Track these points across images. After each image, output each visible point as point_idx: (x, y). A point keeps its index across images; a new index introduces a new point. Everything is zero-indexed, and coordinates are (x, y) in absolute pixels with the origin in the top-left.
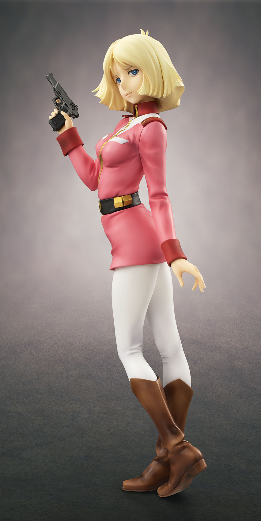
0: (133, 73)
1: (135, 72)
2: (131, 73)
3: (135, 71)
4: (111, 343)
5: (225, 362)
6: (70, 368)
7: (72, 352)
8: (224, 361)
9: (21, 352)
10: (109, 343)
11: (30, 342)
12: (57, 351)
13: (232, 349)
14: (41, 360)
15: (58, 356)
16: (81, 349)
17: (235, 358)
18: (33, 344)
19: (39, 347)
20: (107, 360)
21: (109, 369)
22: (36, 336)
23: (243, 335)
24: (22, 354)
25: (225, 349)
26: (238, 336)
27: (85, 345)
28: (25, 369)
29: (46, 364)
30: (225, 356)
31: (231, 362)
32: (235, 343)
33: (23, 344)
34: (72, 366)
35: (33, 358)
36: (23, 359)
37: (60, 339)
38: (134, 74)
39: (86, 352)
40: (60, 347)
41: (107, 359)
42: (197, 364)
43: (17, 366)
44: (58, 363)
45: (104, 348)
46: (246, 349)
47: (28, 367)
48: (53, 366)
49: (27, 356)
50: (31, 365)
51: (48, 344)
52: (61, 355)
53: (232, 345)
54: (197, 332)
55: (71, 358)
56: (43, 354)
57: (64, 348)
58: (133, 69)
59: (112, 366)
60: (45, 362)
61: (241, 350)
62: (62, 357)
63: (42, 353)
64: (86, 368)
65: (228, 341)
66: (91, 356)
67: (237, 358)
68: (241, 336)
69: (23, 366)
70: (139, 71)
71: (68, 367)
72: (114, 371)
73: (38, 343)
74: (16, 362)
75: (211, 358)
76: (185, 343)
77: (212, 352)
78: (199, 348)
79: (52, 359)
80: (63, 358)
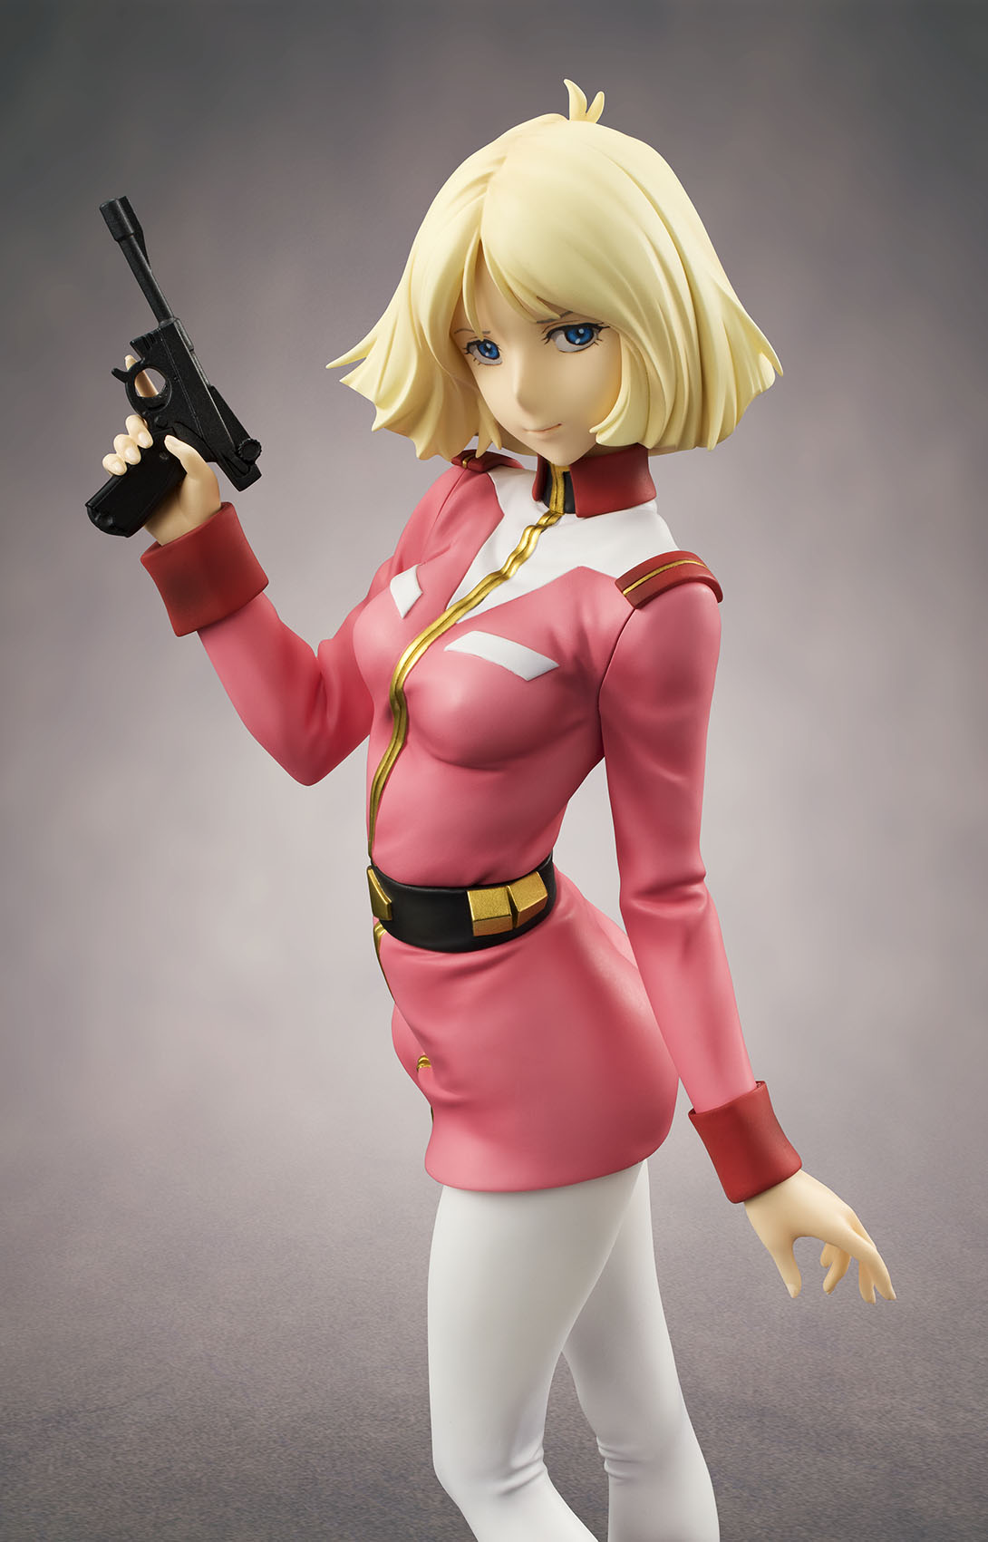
0: (572, 336)
1: (580, 336)
2: (563, 336)
3: (581, 331)
4: (402, 1417)
5: (874, 1495)
6: (228, 1520)
7: (241, 1454)
8: (874, 1489)
9: (26, 1454)
10: (394, 1413)
11: (64, 1411)
12: (177, 1449)
13: (903, 1441)
14: (110, 1485)
15: (182, 1469)
16: (275, 1442)
17: (918, 1476)
18: (75, 1420)
19: (100, 1431)
20: (387, 1484)
21: (392, 1523)
22: (87, 1384)
23: (949, 1381)
24: (29, 1462)
25: (875, 1442)
26: (929, 1385)
27: (293, 1424)
28: (45, 1523)
29: (129, 1502)
30: (874, 1468)
31: (901, 1495)
32: (920, 1417)
33: (35, 1418)
34: (238, 1510)
35: (76, 1478)
36: (33, 1481)
37: (189, 1399)
38: (578, 341)
39: (296, 1454)
40: (188, 1433)
41: (388, 1481)
42: (761, 1502)
43: (11, 1511)
44: (181, 1499)
45: (373, 1435)
46: (965, 1440)
47: (54, 1514)
48: (158, 1509)
49: (51, 1468)
50: (68, 1505)
51: (136, 1419)
52: (192, 1467)
53: (905, 1424)
54: (758, 1369)
55: (232, 1476)
56: (117, 1461)
57: (205, 1436)
58: (576, 323)
59: (403, 1509)
60: (125, 1493)
61: (942, 1443)
62: (198, 1475)
63: (114, 1456)
64: (295, 1519)
65: (889, 1407)
66: (319, 1470)
67: (924, 1479)
68: (940, 1387)
69: (34, 1510)
70: (600, 329)
71: (221, 1517)
72: (412, 1531)
73: (98, 1416)
74: (7, 1493)
75: (815, 1476)
76: (707, 1414)
77: (822, 1451)
78: (766, 1435)
79: (156, 1480)
80: (199, 1479)
